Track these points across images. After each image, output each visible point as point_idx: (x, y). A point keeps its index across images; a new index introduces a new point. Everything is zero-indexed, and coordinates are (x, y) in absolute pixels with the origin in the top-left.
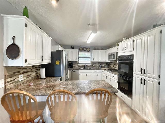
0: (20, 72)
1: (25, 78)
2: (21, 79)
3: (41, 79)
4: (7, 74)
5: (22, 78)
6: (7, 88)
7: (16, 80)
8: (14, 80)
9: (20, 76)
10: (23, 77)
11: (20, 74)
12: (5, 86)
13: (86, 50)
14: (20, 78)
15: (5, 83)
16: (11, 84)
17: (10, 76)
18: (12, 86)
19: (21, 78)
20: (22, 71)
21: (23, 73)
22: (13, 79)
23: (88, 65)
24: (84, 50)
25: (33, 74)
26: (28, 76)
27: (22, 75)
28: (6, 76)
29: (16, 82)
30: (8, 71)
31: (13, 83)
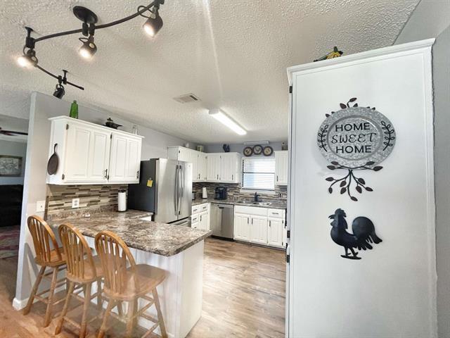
0: (74, 194)
1: (85, 205)
2: (76, 205)
3: (118, 211)
4: (51, 195)
5: (78, 203)
6: (48, 214)
7: (66, 205)
8: (63, 204)
9: (74, 200)
10: (80, 203)
11: (75, 197)
12: (46, 211)
13: (260, 154)
14: (73, 203)
15: (46, 206)
16: (56, 209)
17: (55, 198)
18: (57, 212)
19: (76, 203)
20: (78, 193)
21: (80, 196)
22: (59, 202)
23: (266, 195)
24: (256, 152)
25: (105, 201)
26: (91, 202)
27: (78, 200)
28: (48, 197)
29: (65, 209)
30: (52, 191)
31: (59, 208)
